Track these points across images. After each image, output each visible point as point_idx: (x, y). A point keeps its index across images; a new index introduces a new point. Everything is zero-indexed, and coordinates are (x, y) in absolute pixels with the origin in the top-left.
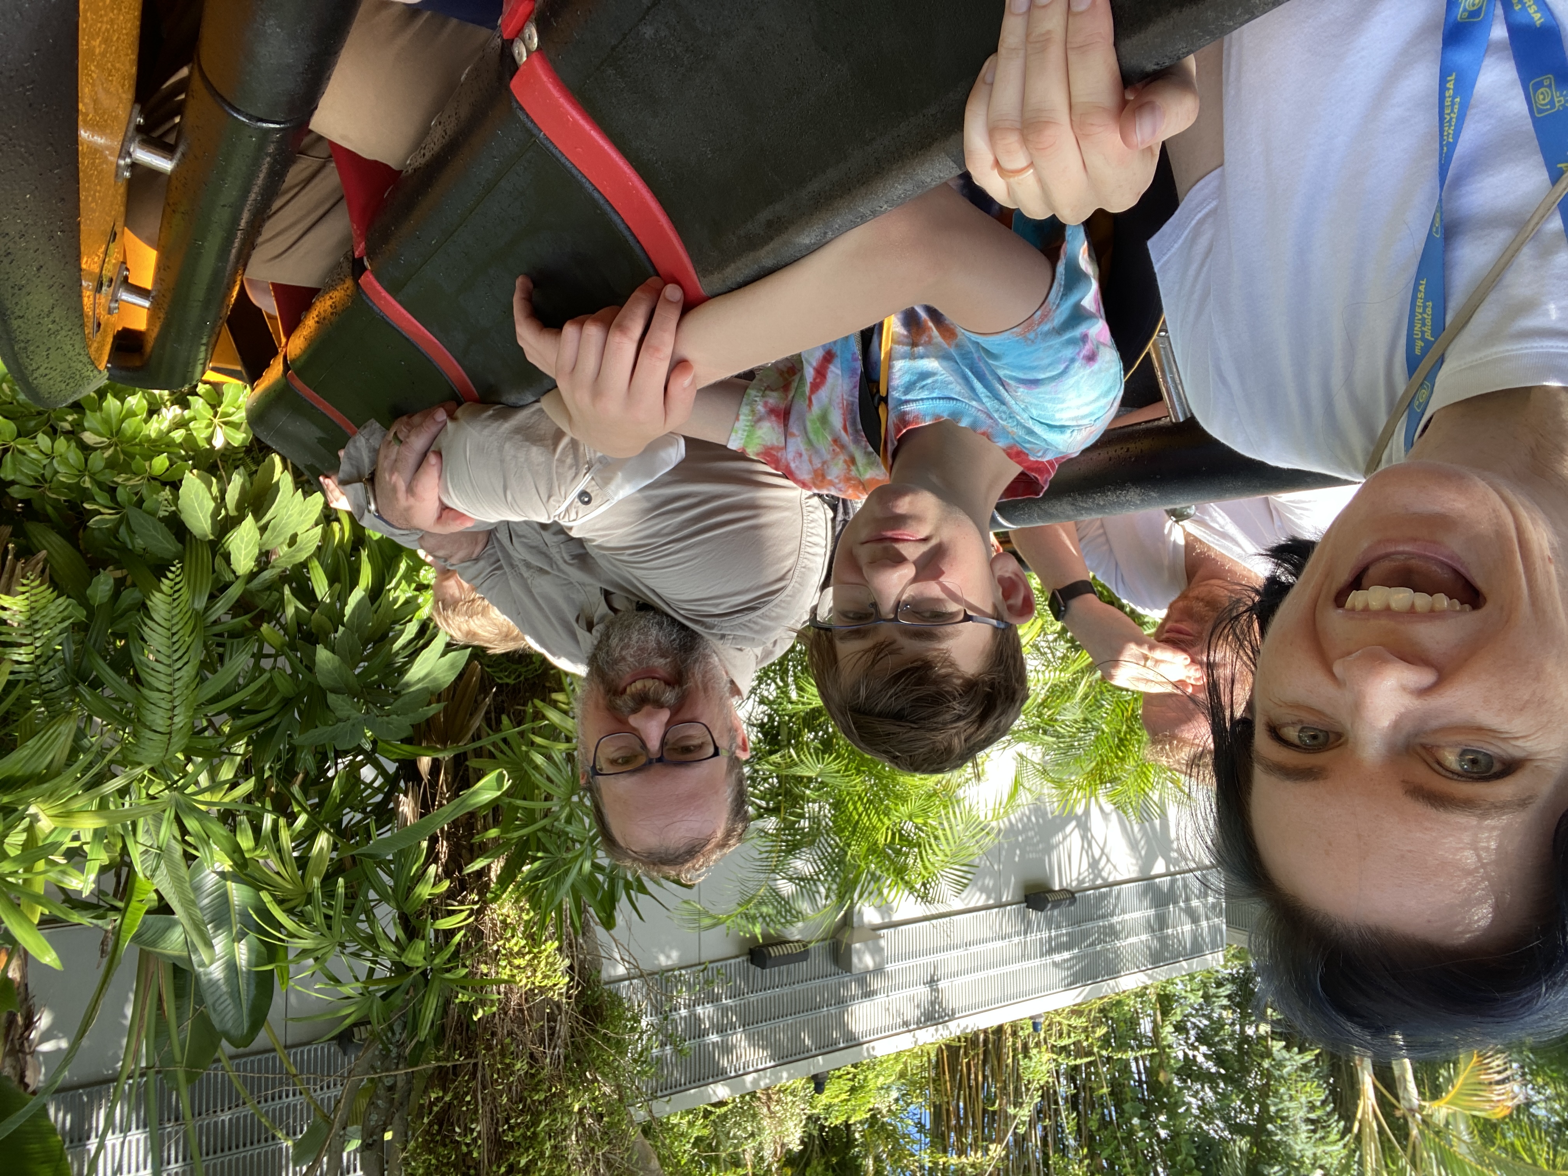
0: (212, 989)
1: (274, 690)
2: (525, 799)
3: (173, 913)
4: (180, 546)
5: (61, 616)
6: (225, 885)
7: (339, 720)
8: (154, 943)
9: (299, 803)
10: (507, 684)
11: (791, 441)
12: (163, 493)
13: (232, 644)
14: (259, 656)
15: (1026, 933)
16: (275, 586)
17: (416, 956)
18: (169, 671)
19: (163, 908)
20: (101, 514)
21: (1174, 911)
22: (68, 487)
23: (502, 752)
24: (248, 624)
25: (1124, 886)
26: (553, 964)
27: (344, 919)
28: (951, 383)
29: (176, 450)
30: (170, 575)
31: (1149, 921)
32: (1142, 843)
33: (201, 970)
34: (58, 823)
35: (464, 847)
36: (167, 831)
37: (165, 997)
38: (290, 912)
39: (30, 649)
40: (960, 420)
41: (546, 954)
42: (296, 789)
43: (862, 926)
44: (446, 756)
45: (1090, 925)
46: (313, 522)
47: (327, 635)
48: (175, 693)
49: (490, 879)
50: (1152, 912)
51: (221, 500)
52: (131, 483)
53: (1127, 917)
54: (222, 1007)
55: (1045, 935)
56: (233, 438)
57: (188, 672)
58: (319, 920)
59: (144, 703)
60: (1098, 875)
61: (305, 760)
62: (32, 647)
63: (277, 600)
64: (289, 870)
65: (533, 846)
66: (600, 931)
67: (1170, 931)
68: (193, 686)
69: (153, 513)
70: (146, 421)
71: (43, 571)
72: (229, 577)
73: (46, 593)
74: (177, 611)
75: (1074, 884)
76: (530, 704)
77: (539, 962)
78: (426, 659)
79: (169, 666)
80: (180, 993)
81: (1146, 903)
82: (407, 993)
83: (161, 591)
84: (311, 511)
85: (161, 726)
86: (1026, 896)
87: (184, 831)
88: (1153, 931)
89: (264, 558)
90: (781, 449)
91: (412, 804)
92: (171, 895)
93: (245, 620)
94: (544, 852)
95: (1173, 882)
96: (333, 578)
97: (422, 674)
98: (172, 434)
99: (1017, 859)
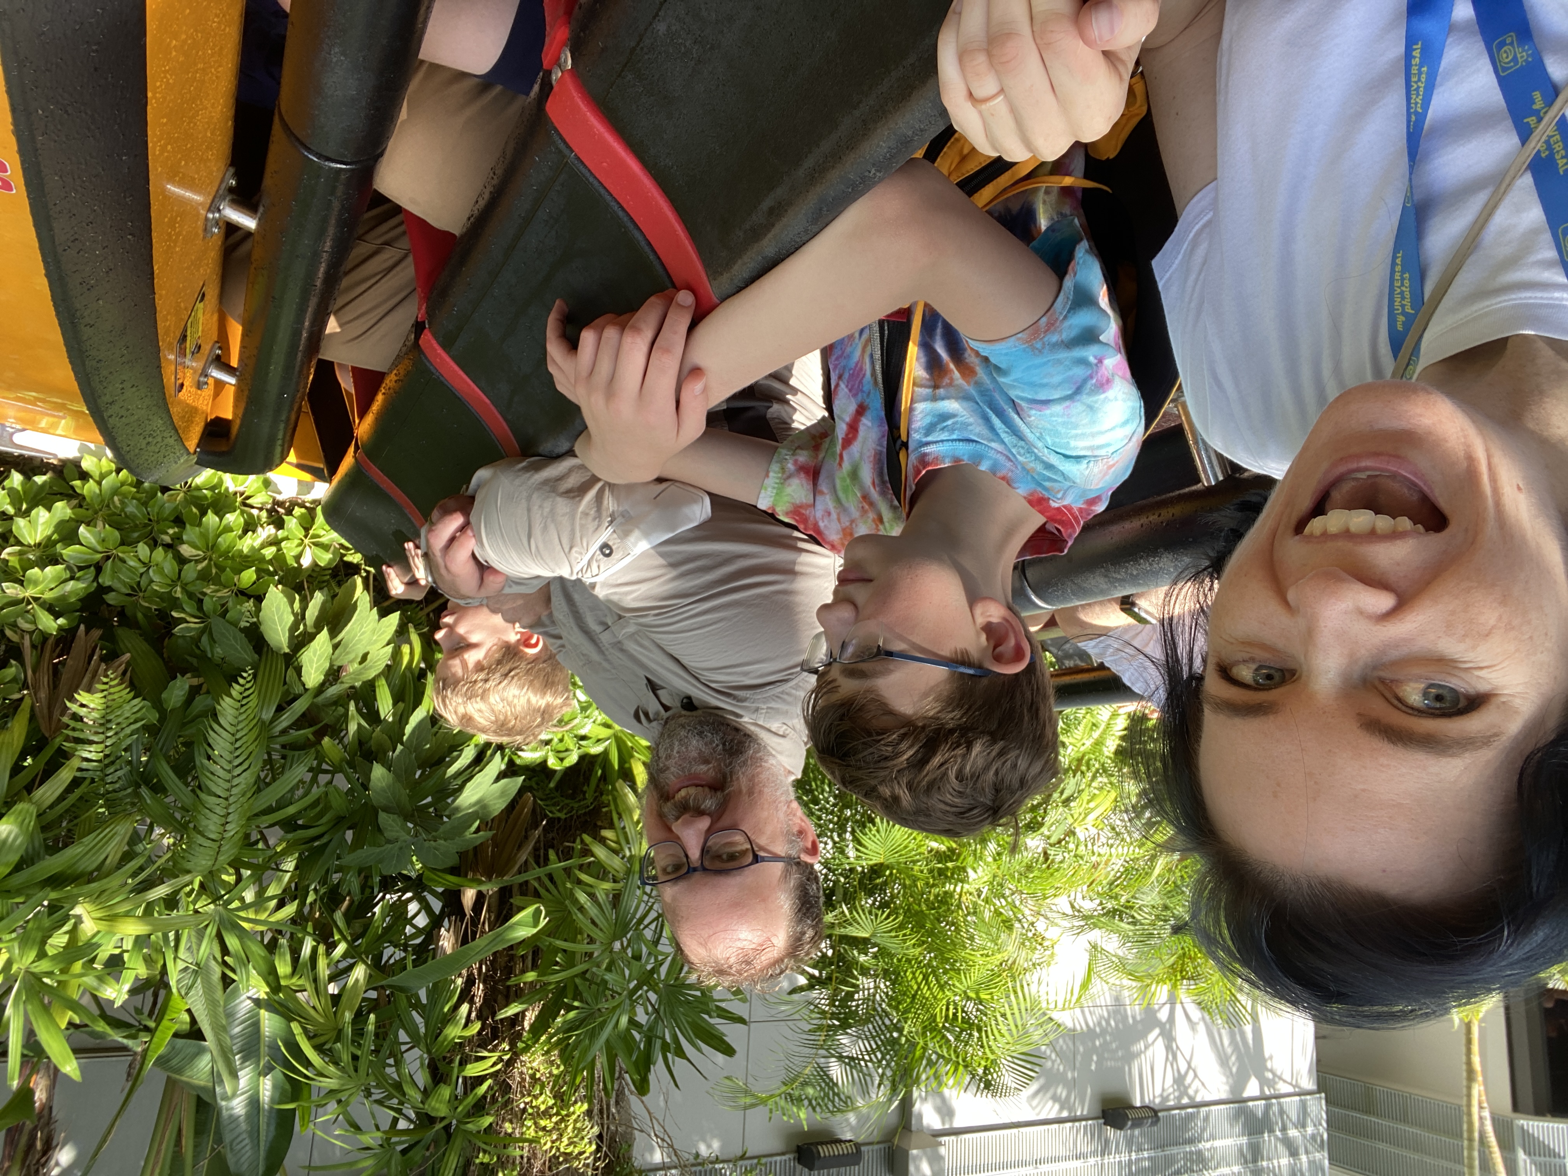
0: (233, 1126)
1: (327, 808)
2: (565, 940)
3: (205, 1040)
4: (256, 656)
5: (134, 717)
6: (258, 1014)
7: (389, 842)
8: (179, 1071)
9: (340, 932)
10: (559, 819)
11: (819, 499)
12: (247, 604)
13: (293, 756)
14: (316, 771)
15: (1103, 1155)
16: (341, 701)
17: (439, 1105)
18: (228, 776)
19: (195, 1033)
20: (188, 622)
21: (1270, 1141)
22: (161, 596)
23: (548, 890)
24: (311, 737)
25: (1213, 1108)
26: (581, 1130)
27: (371, 1061)
28: (971, 425)
29: (265, 566)
30: (241, 681)
31: (1241, 1150)
32: (1233, 1058)
33: (223, 1103)
34: (102, 926)
35: (500, 992)
36: (207, 948)
37: (184, 1132)
38: (319, 1049)
39: (100, 747)
40: (979, 464)
41: (574, 1117)
42: (338, 916)
43: (921, 1130)
44: (491, 888)
45: (1175, 1150)
46: (385, 642)
47: (385, 753)
48: (231, 800)
49: (523, 1029)
50: (1244, 1140)
51: (300, 617)
52: (219, 594)
53: (1218, 1143)
54: (239, 1147)
55: (1125, 1158)
56: (320, 558)
57: (245, 780)
58: (346, 1057)
59: (200, 808)
60: (1184, 1092)
61: (350, 882)
62: (102, 746)
63: (341, 716)
64: (323, 1002)
65: (570, 992)
66: (633, 1100)
67: (1265, 1163)
68: (249, 795)
69: (235, 624)
70: (240, 538)
71: (124, 673)
72: (298, 689)
73: (121, 692)
74: (244, 716)
75: (1157, 1101)
76: (578, 840)
77: (566, 1127)
78: (480, 784)
79: (229, 771)
80: (200, 1130)
81: (1238, 1129)
82: (428, 1149)
83: (230, 696)
84: (384, 632)
85: (212, 832)
86: (1103, 1111)
87: (225, 951)
88: (1246, 1162)
89: (334, 674)
90: (808, 506)
91: (452, 939)
92: (203, 1017)
93: (307, 732)
94: (581, 1001)
95: (1268, 1107)
96: (398, 698)
97: (474, 799)
98: (263, 551)
99: (1093, 1067)
